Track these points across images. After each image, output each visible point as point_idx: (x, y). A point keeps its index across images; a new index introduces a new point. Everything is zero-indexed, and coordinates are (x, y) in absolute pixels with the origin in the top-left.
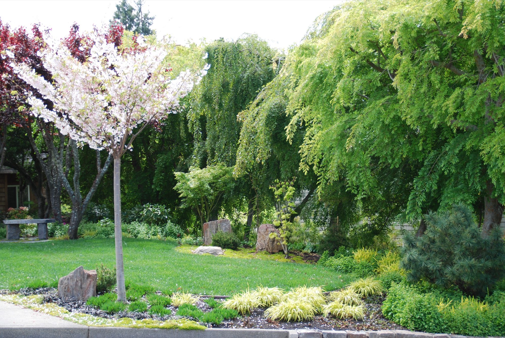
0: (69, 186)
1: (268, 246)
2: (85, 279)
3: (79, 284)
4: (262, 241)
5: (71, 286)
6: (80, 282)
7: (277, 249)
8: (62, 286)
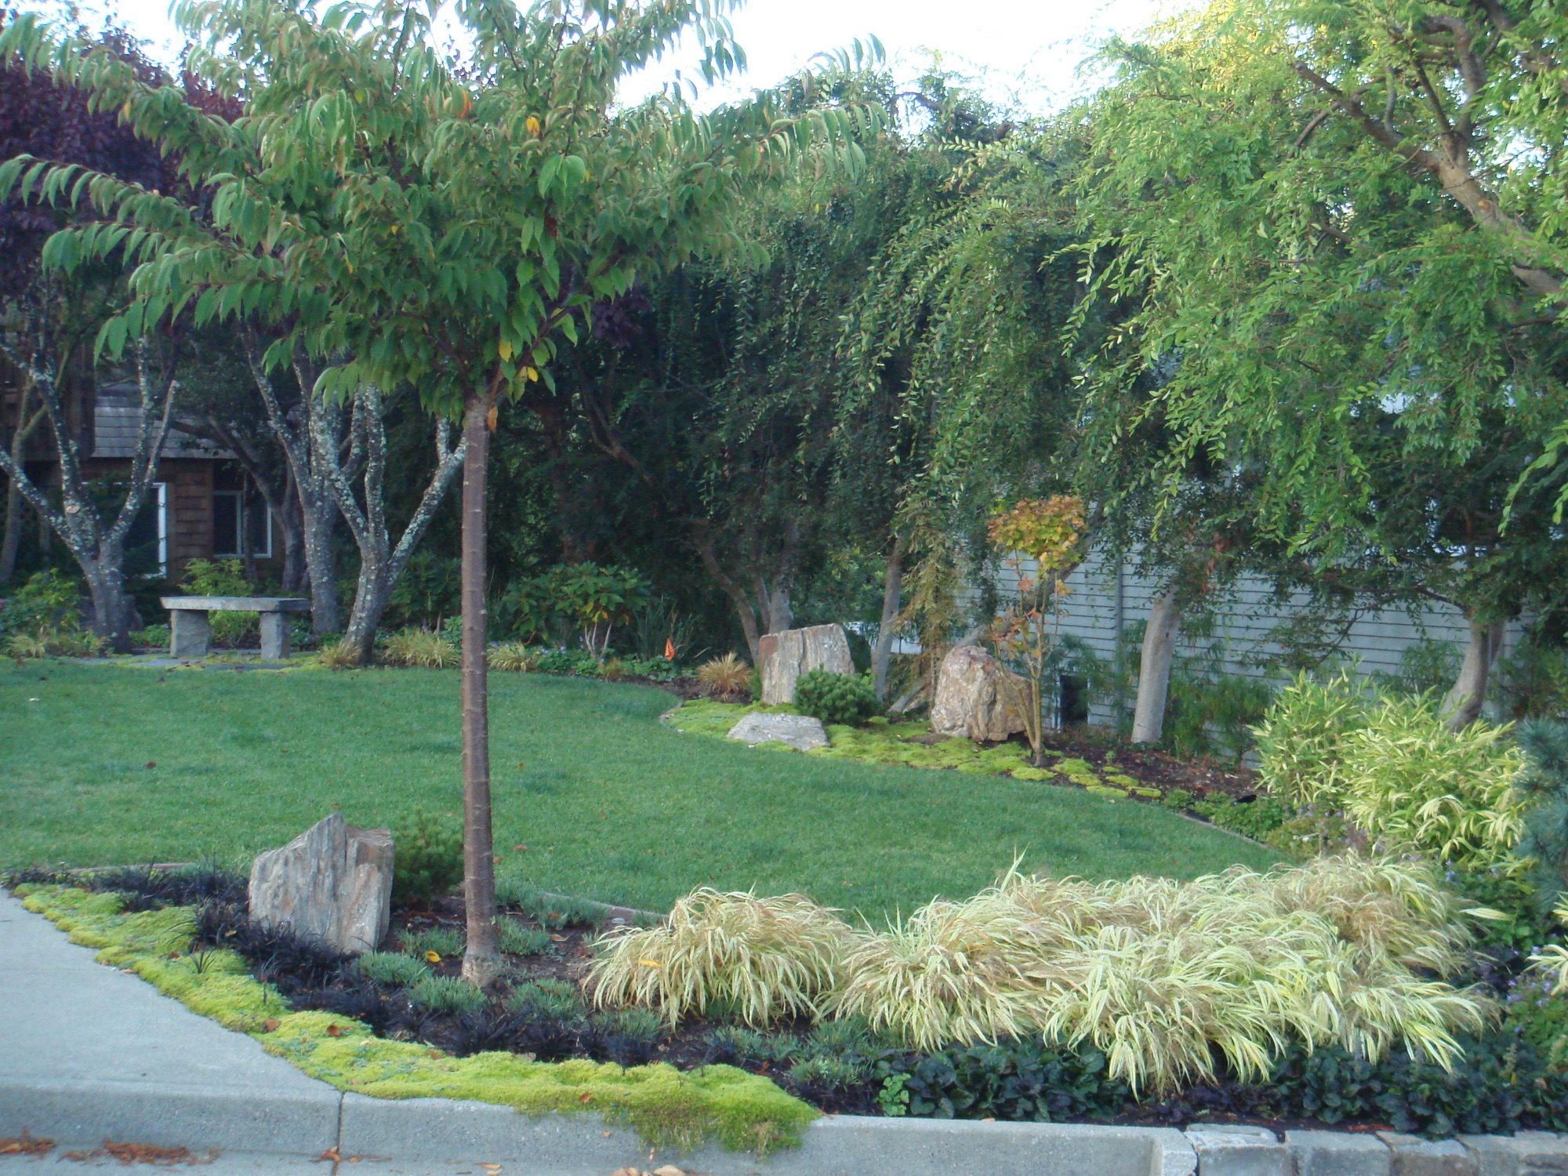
0: (351, 502)
1: (975, 717)
2: (351, 862)
3: (328, 882)
4: (955, 703)
5: (298, 888)
6: (329, 873)
7: (1004, 730)
8: (265, 886)
